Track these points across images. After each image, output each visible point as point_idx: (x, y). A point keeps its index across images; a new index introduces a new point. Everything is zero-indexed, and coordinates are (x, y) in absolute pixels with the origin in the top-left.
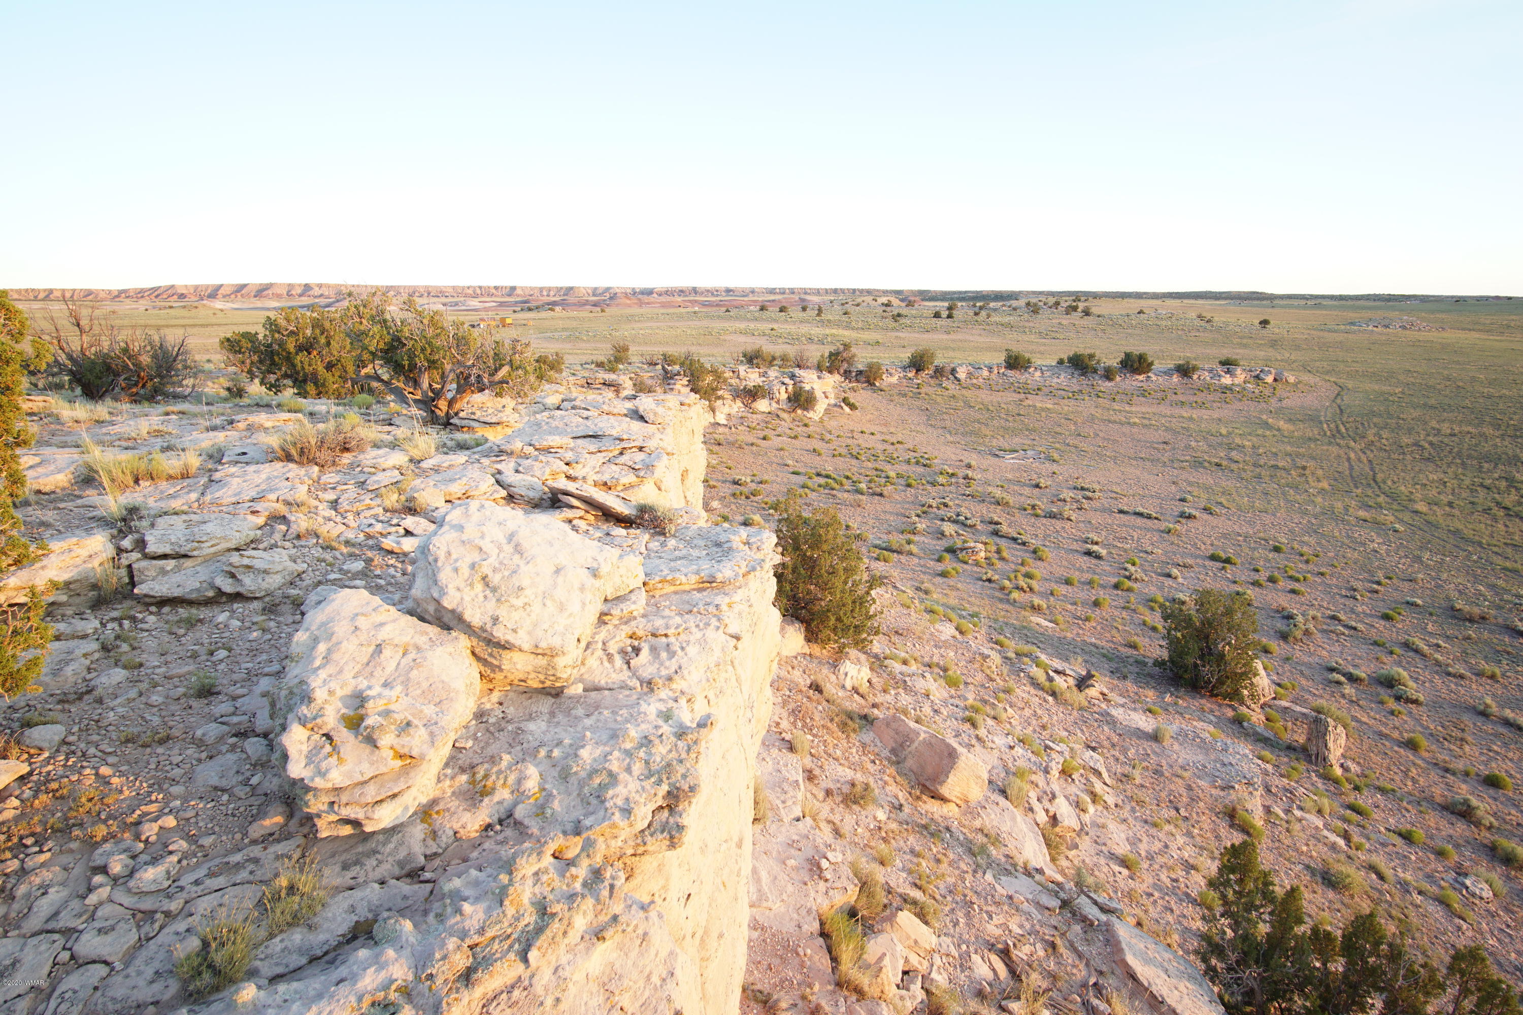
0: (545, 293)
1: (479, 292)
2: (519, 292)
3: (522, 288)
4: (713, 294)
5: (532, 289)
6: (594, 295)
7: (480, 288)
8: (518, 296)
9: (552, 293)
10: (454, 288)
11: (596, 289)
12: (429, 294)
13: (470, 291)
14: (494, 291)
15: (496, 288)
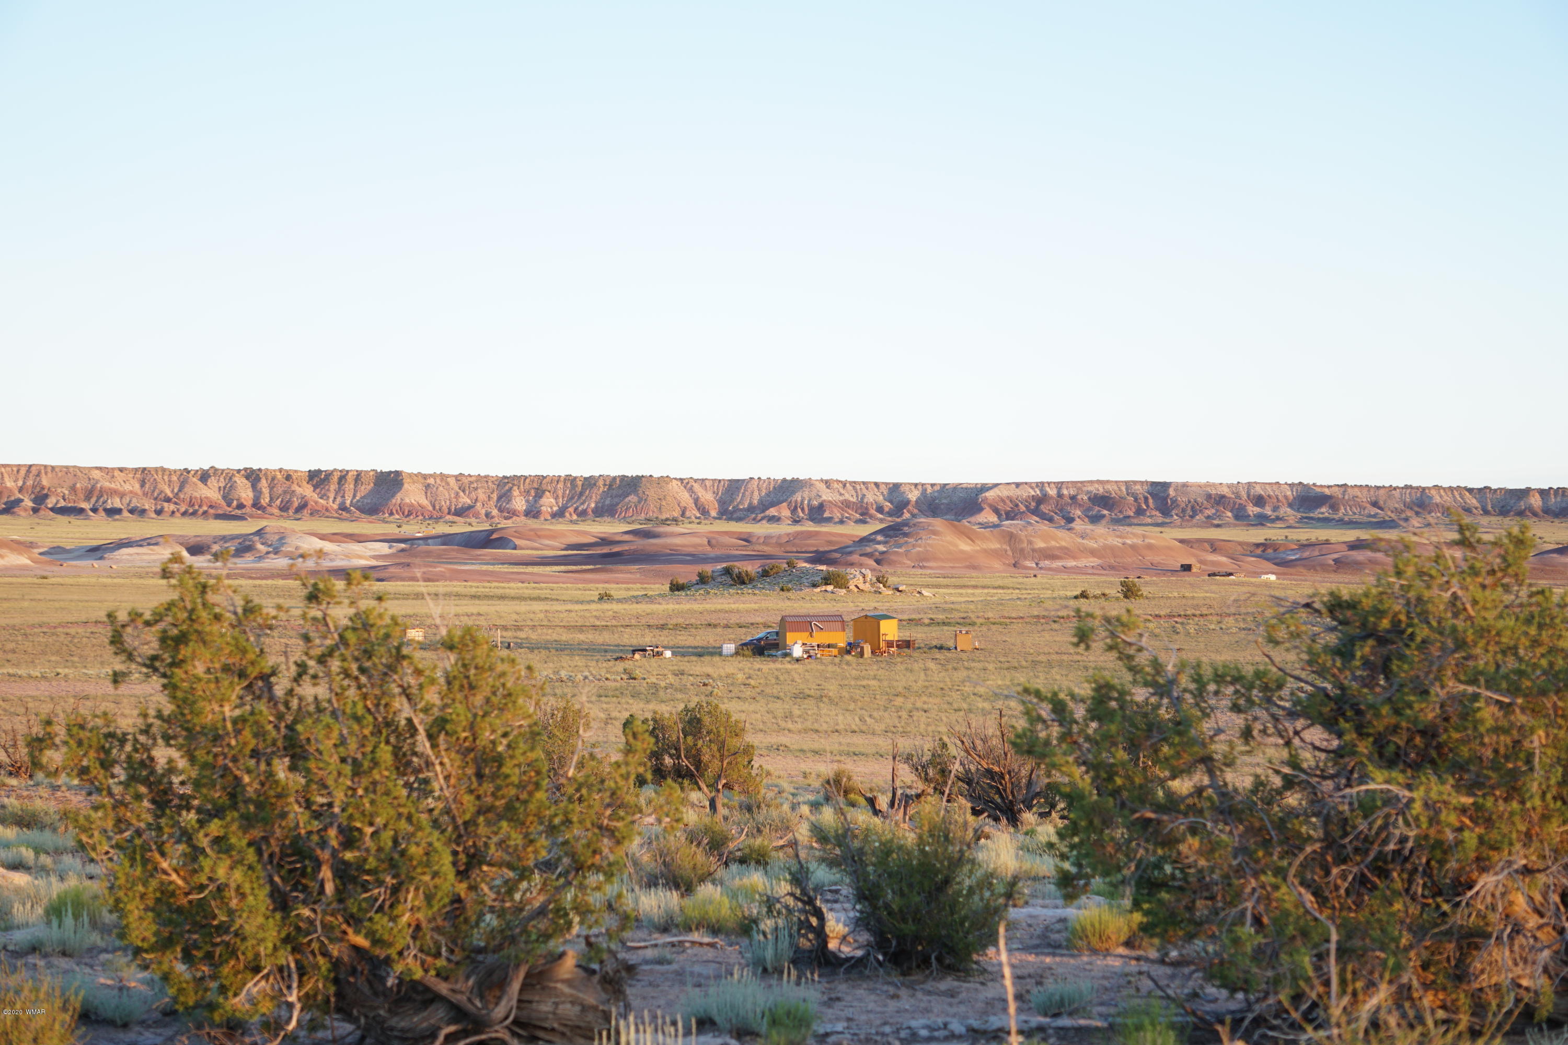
0: (519, 503)
1: (245, 493)
2: (412, 495)
3: (427, 482)
4: (1240, 516)
5: (464, 483)
6: (726, 514)
7: (253, 476)
8: (409, 513)
9: (549, 503)
10: (144, 475)
11: (734, 486)
12: (40, 499)
13: (211, 492)
14: (307, 491)
15: (317, 478)
